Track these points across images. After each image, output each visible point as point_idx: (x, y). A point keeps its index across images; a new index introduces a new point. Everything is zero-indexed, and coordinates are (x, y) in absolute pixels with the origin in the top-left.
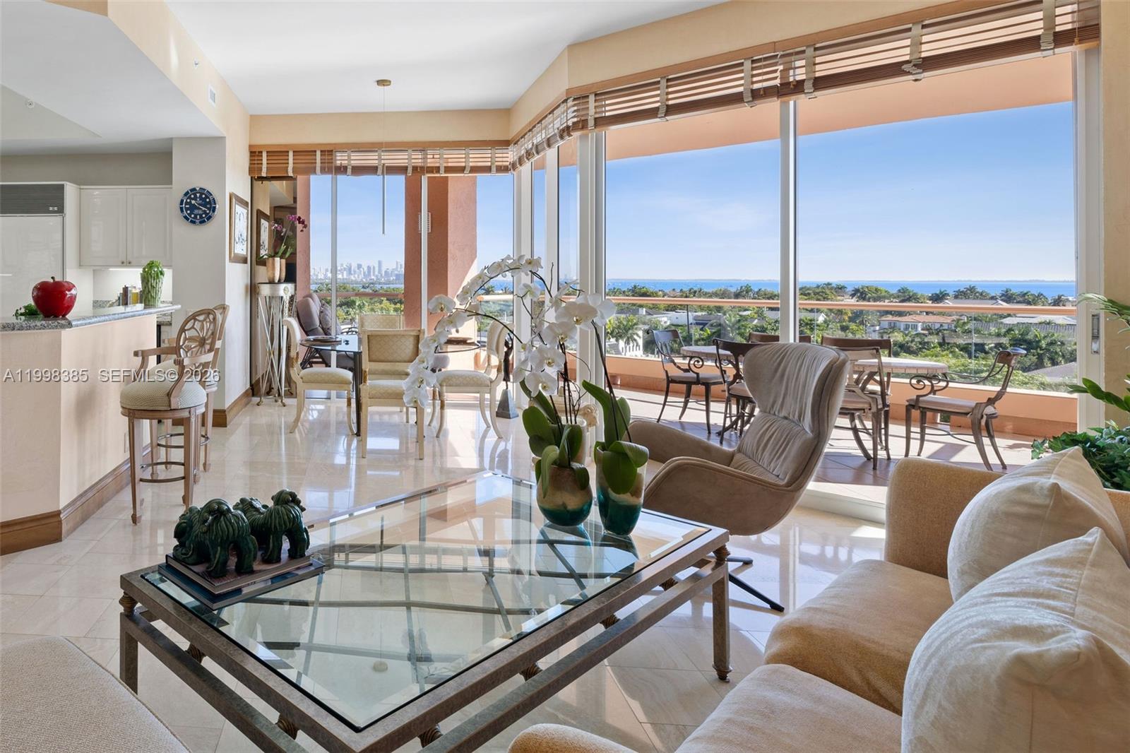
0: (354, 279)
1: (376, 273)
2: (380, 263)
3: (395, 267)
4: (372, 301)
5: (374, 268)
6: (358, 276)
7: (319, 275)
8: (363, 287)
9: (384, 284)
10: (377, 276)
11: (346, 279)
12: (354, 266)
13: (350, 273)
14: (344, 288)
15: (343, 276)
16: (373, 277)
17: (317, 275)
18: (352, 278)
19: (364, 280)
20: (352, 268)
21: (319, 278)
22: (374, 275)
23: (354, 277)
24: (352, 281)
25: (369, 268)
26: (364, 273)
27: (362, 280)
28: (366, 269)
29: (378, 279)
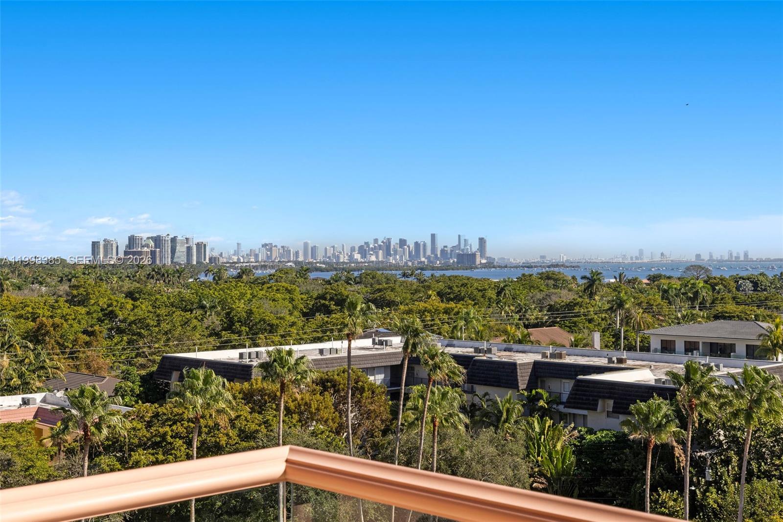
0: (394, 262)
1: (429, 252)
2: (433, 236)
3: (456, 243)
4: (415, 297)
5: (425, 245)
6: (401, 257)
7: (342, 256)
8: (404, 275)
9: (438, 269)
10: (428, 258)
11: (382, 262)
12: (394, 242)
13: (388, 253)
14: (373, 278)
15: (377, 257)
16: (423, 259)
17: (338, 257)
18: (392, 260)
19: (410, 264)
20: (392, 247)
21: (342, 261)
22: (424, 256)
23: (395, 259)
24: (391, 265)
25: (417, 244)
26: (410, 253)
27: (406, 263)
28: (412, 246)
29: (429, 261)
